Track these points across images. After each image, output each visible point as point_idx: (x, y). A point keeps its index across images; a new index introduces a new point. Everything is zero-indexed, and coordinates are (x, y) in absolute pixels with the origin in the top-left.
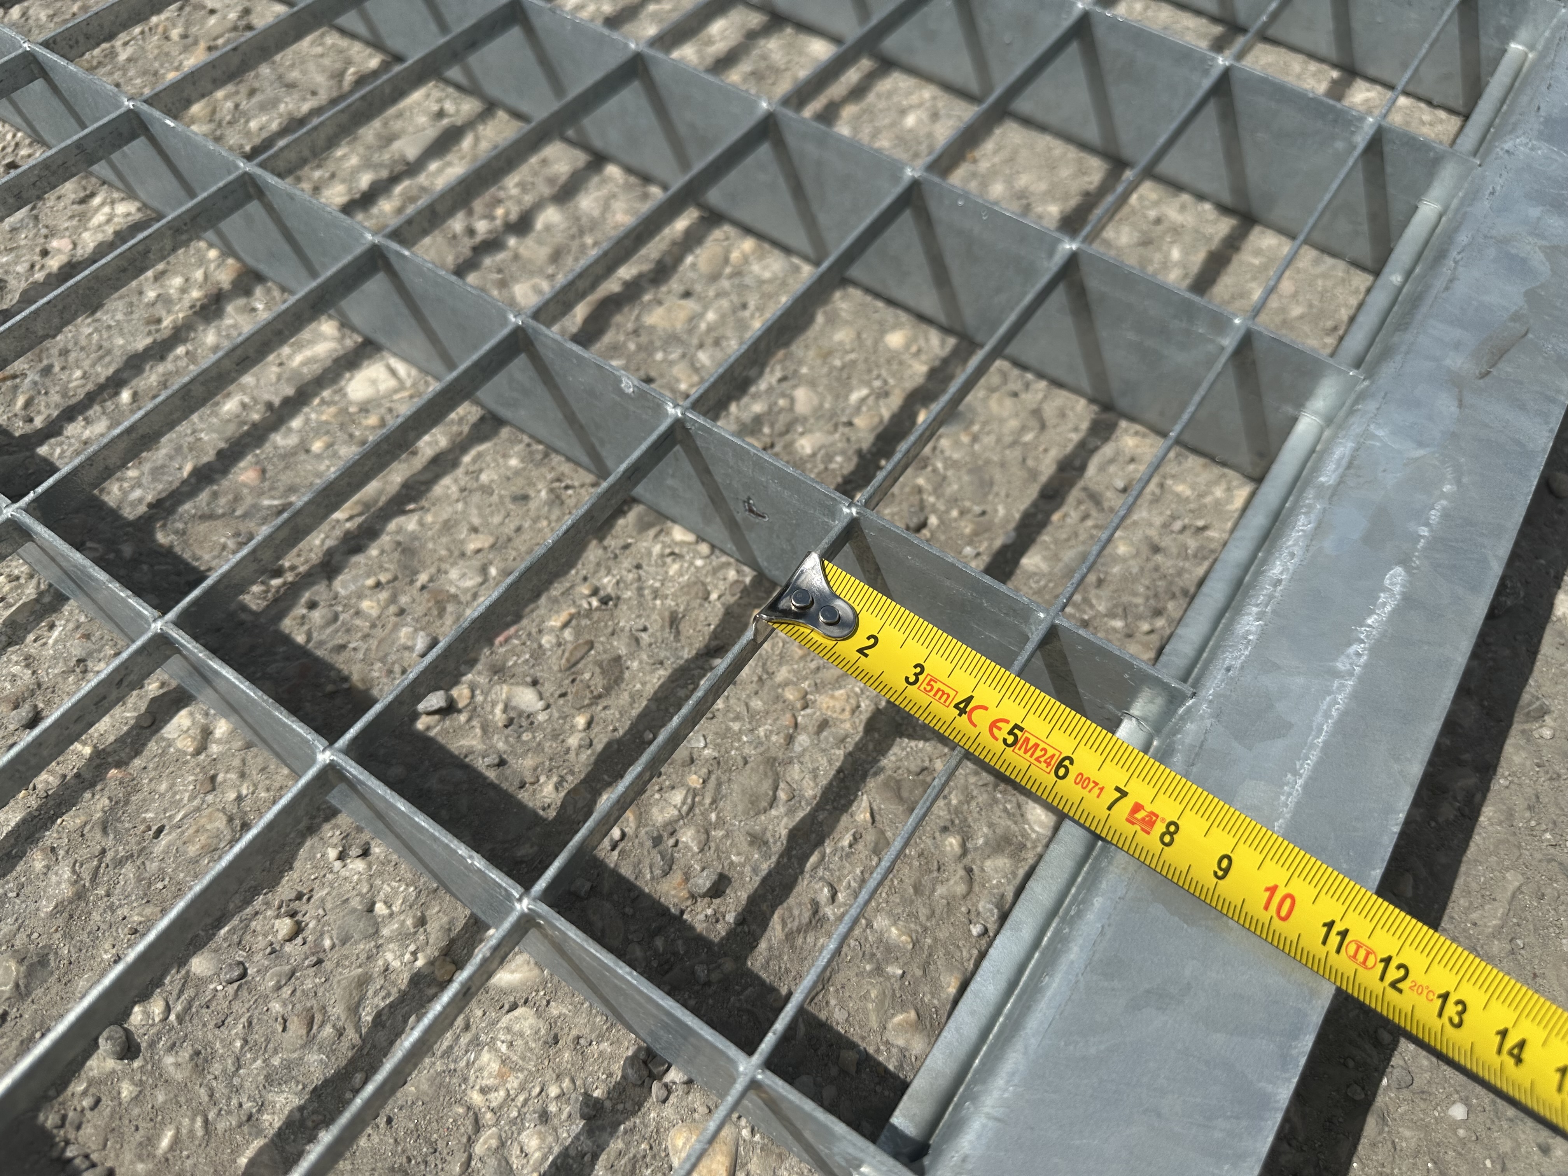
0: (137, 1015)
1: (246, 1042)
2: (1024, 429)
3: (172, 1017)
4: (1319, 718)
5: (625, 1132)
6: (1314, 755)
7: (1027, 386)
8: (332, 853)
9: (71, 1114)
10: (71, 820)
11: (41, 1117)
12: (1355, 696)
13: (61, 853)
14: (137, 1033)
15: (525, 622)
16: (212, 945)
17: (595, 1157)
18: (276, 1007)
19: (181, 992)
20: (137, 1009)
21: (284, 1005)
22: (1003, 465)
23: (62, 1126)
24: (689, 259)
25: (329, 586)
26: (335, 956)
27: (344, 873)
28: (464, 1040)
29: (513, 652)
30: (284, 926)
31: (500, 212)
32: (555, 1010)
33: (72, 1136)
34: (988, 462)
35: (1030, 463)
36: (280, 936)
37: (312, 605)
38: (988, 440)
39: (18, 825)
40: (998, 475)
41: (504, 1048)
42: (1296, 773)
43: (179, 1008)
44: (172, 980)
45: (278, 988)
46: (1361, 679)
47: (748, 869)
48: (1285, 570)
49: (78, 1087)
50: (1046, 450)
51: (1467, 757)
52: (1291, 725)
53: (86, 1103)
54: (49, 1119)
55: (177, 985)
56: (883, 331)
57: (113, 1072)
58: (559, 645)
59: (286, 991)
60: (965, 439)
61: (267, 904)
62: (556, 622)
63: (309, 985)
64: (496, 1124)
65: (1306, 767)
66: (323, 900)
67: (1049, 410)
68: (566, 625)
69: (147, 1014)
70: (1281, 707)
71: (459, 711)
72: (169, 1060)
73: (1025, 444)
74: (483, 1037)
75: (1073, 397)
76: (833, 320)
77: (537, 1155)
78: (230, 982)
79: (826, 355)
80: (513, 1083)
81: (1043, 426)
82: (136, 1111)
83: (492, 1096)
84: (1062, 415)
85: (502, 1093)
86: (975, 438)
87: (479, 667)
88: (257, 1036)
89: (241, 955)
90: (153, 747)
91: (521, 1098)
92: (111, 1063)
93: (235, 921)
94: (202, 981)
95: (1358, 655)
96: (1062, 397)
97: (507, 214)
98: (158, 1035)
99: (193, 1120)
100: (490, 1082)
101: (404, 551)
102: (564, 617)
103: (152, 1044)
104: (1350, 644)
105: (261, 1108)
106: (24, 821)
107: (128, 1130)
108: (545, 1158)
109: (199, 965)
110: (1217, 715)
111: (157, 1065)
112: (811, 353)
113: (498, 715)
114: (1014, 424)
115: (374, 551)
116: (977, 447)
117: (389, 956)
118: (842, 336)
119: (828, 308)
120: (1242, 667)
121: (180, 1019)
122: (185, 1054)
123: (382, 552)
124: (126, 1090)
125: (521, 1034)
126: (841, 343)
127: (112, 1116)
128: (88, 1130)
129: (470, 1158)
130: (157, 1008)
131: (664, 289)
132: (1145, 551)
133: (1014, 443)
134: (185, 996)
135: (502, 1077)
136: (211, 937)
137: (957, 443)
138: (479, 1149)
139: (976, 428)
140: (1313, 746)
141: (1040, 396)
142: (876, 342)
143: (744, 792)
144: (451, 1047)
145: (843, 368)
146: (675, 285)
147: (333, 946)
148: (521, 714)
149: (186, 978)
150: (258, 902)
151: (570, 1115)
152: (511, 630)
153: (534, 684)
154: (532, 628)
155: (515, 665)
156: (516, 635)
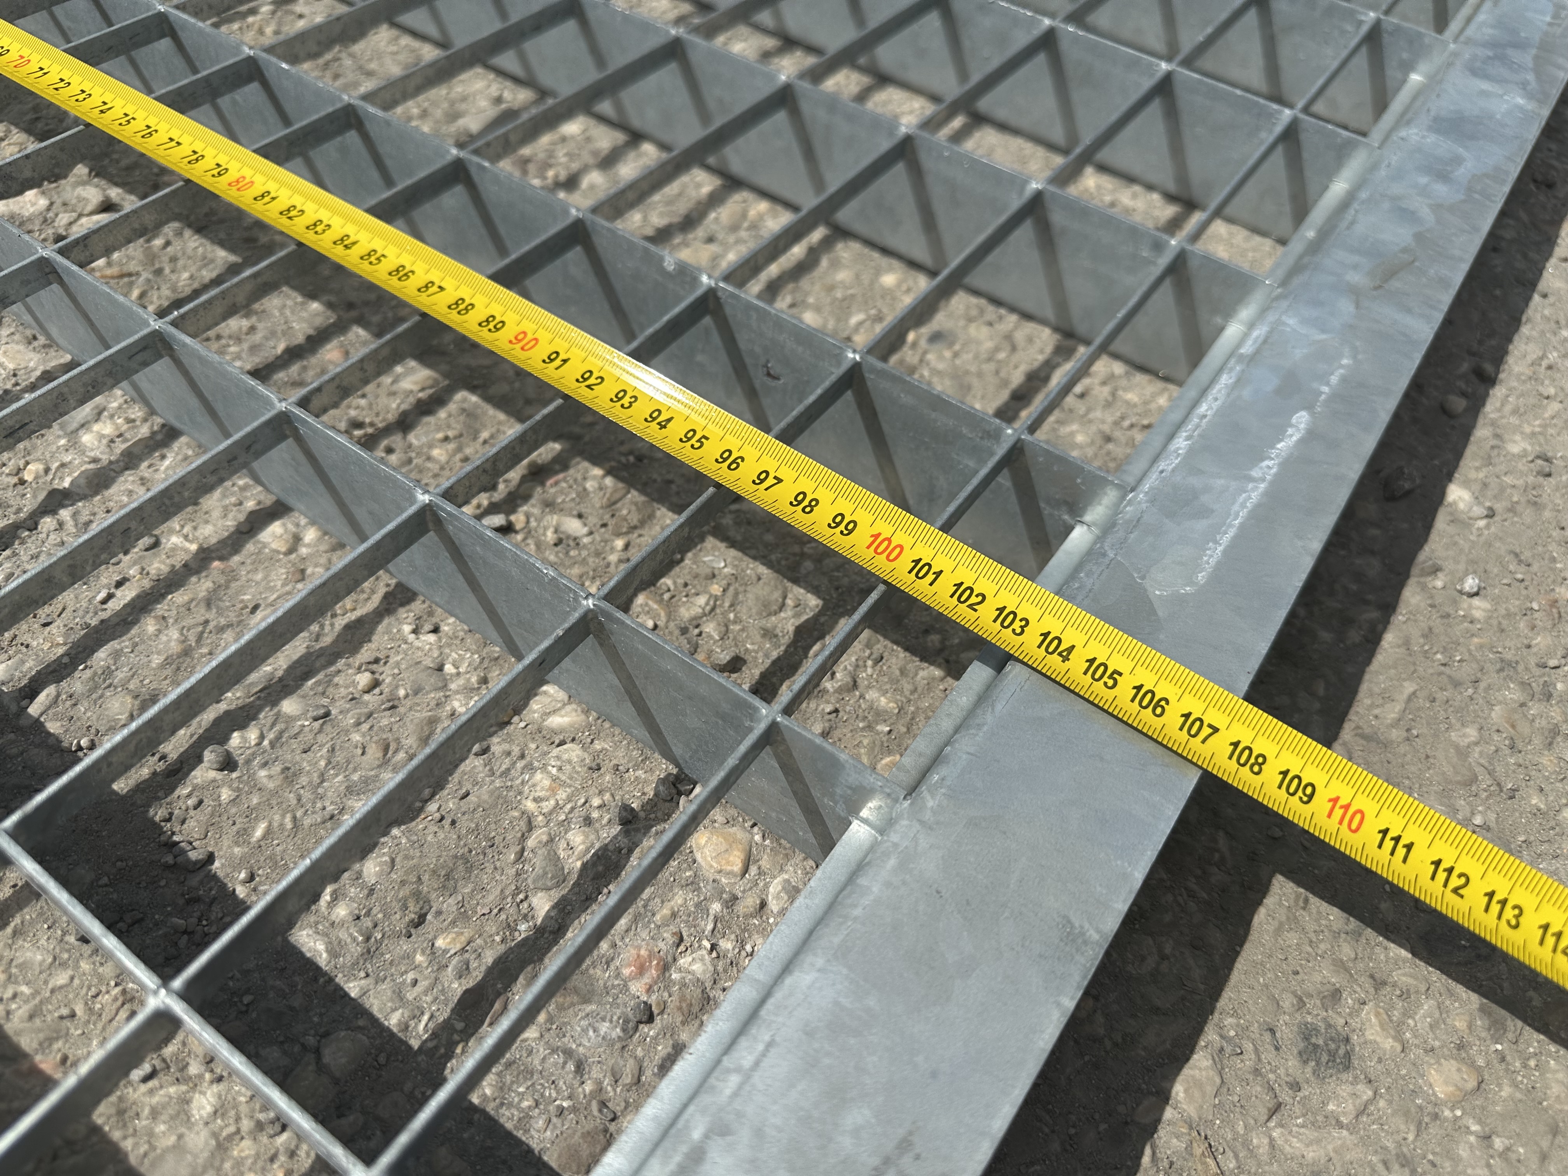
0: (236, 739)
1: (329, 762)
2: (997, 349)
3: (266, 743)
4: (1236, 507)
5: (657, 833)
6: (1232, 532)
7: (1001, 318)
8: (407, 628)
9: (176, 812)
10: (179, 597)
11: (152, 812)
12: (1266, 494)
13: (171, 621)
14: (235, 753)
15: (571, 471)
16: (300, 692)
17: (630, 851)
18: (356, 737)
19: (273, 725)
20: (236, 734)
21: (364, 735)
22: (980, 375)
23: (169, 820)
24: (713, 215)
25: (404, 438)
26: (408, 703)
27: (417, 643)
28: (520, 765)
29: (562, 492)
30: (364, 679)
31: (551, 174)
32: (598, 746)
33: (177, 829)
34: (967, 372)
35: (1003, 374)
36: (360, 687)
37: (389, 451)
38: (967, 357)
39: (133, 600)
40: (975, 382)
41: (554, 771)
42: (1216, 542)
43: (271, 736)
44: (266, 716)
45: (358, 724)
46: (1272, 483)
47: (760, 654)
48: (1210, 408)
49: (183, 791)
50: (1016, 367)
52: (1213, 511)
53: (191, 802)
54: (158, 813)
55: (270, 721)
56: (878, 272)
57: (214, 781)
58: (601, 489)
59: (365, 727)
60: (948, 354)
61: (349, 666)
62: (598, 472)
63: (385, 722)
64: (547, 824)
65: (1226, 539)
66: (398, 664)
67: (1019, 336)
68: (607, 471)
69: (244, 739)
70: (1205, 499)
71: (516, 532)
72: (263, 773)
73: (999, 362)
74: (536, 764)
75: (1039, 327)
76: (835, 264)
77: (581, 847)
78: (316, 719)
79: (831, 288)
80: (562, 795)
81: (1014, 349)
82: (234, 810)
83: (544, 804)
84: (1030, 340)
85: (552, 802)
86: (956, 355)
87: (533, 501)
88: (340, 757)
89: (325, 701)
90: (250, 547)
91: (569, 806)
92: (212, 774)
93: (320, 676)
94: (291, 719)
95: (1269, 467)
96: (1030, 327)
97: (556, 176)
98: (254, 755)
99: (283, 816)
100: (542, 794)
101: (468, 415)
102: (605, 467)
103: (248, 762)
104: (1262, 460)
106: (138, 596)
107: (226, 824)
108: (587, 850)
109: (289, 706)
110: (1152, 501)
111: (252, 776)
112: (817, 287)
113: (550, 536)
114: (989, 345)
115: (442, 414)
116: (958, 362)
117: (456, 704)
118: (843, 276)
119: (832, 255)
120: (1173, 470)
121: (272, 745)
122: (277, 768)
123: (450, 416)
124: (226, 794)
125: (569, 762)
126: (842, 282)
127: (212, 815)
128: (191, 824)
129: (523, 850)
130: (252, 735)
131: (691, 236)
132: (1099, 441)
133: (989, 359)
134: (277, 728)
135: (553, 791)
136: (298, 687)
137: (941, 358)
138: (531, 843)
139: (957, 347)
140: (1231, 526)
141: (1011, 325)
142: (872, 283)
143: (757, 599)
144: (508, 770)
145: (844, 299)
146: (700, 232)
147: (407, 696)
148: (568, 537)
149: (278, 715)
150: (341, 663)
151: (610, 821)
152: (561, 476)
153: (580, 516)
154: (579, 477)
155: (564, 501)
156: (564, 480)
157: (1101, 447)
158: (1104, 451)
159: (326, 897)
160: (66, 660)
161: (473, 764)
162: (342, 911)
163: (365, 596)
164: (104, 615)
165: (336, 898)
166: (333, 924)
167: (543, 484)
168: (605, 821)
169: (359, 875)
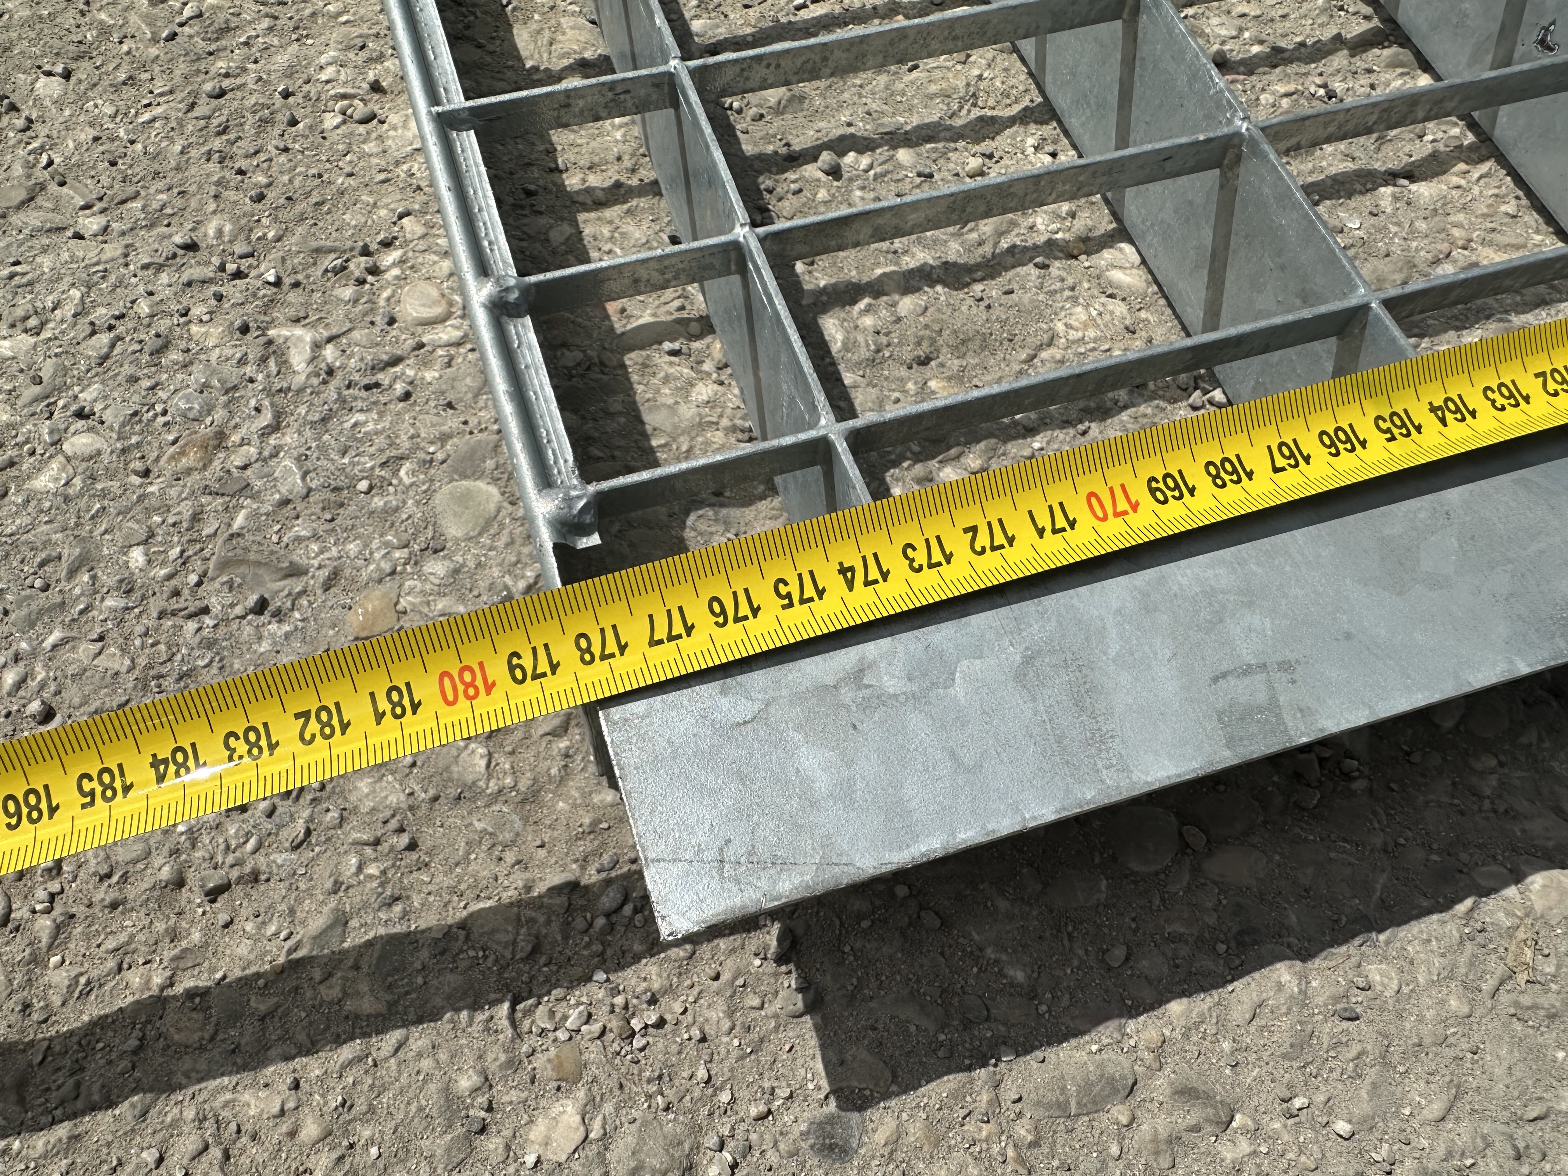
3: (872, 173)
5: (1157, 407)
8: (1031, 141)
9: (779, 189)
11: (761, 179)
14: (844, 169)
15: (1254, 78)
17: (1125, 407)
19: (884, 163)
20: (852, 154)
27: (1032, 158)
28: (1067, 293)
30: (974, 163)
32: (1143, 314)
36: (967, 168)
41: (1094, 313)
43: (878, 170)
44: (882, 152)
49: (791, 176)
53: (793, 186)
55: (883, 158)
57: (819, 180)
58: (1274, 106)
61: (966, 149)
62: (1281, 89)
64: (1066, 349)
66: (1007, 167)
68: (1287, 95)
69: (857, 161)
72: (858, 193)
74: (1081, 300)
78: (919, 175)
80: (1091, 333)
83: (1071, 332)
85: (1080, 334)
91: (1092, 345)
93: (940, 145)
94: (900, 166)
100: (1075, 324)
102: (1291, 88)
103: (851, 180)
105: (906, 252)
109: (904, 155)
117: (1039, 221)
124: (822, 194)
125: (1112, 313)
127: (804, 205)
128: (786, 203)
129: (1035, 356)
130: (865, 161)
134: (885, 167)
135: (1086, 326)
136: (917, 145)
138: (1044, 355)
144: (1056, 292)
149: (892, 157)
150: (961, 144)
161: (1030, 271)
163: (1008, 102)
169: (894, 305)
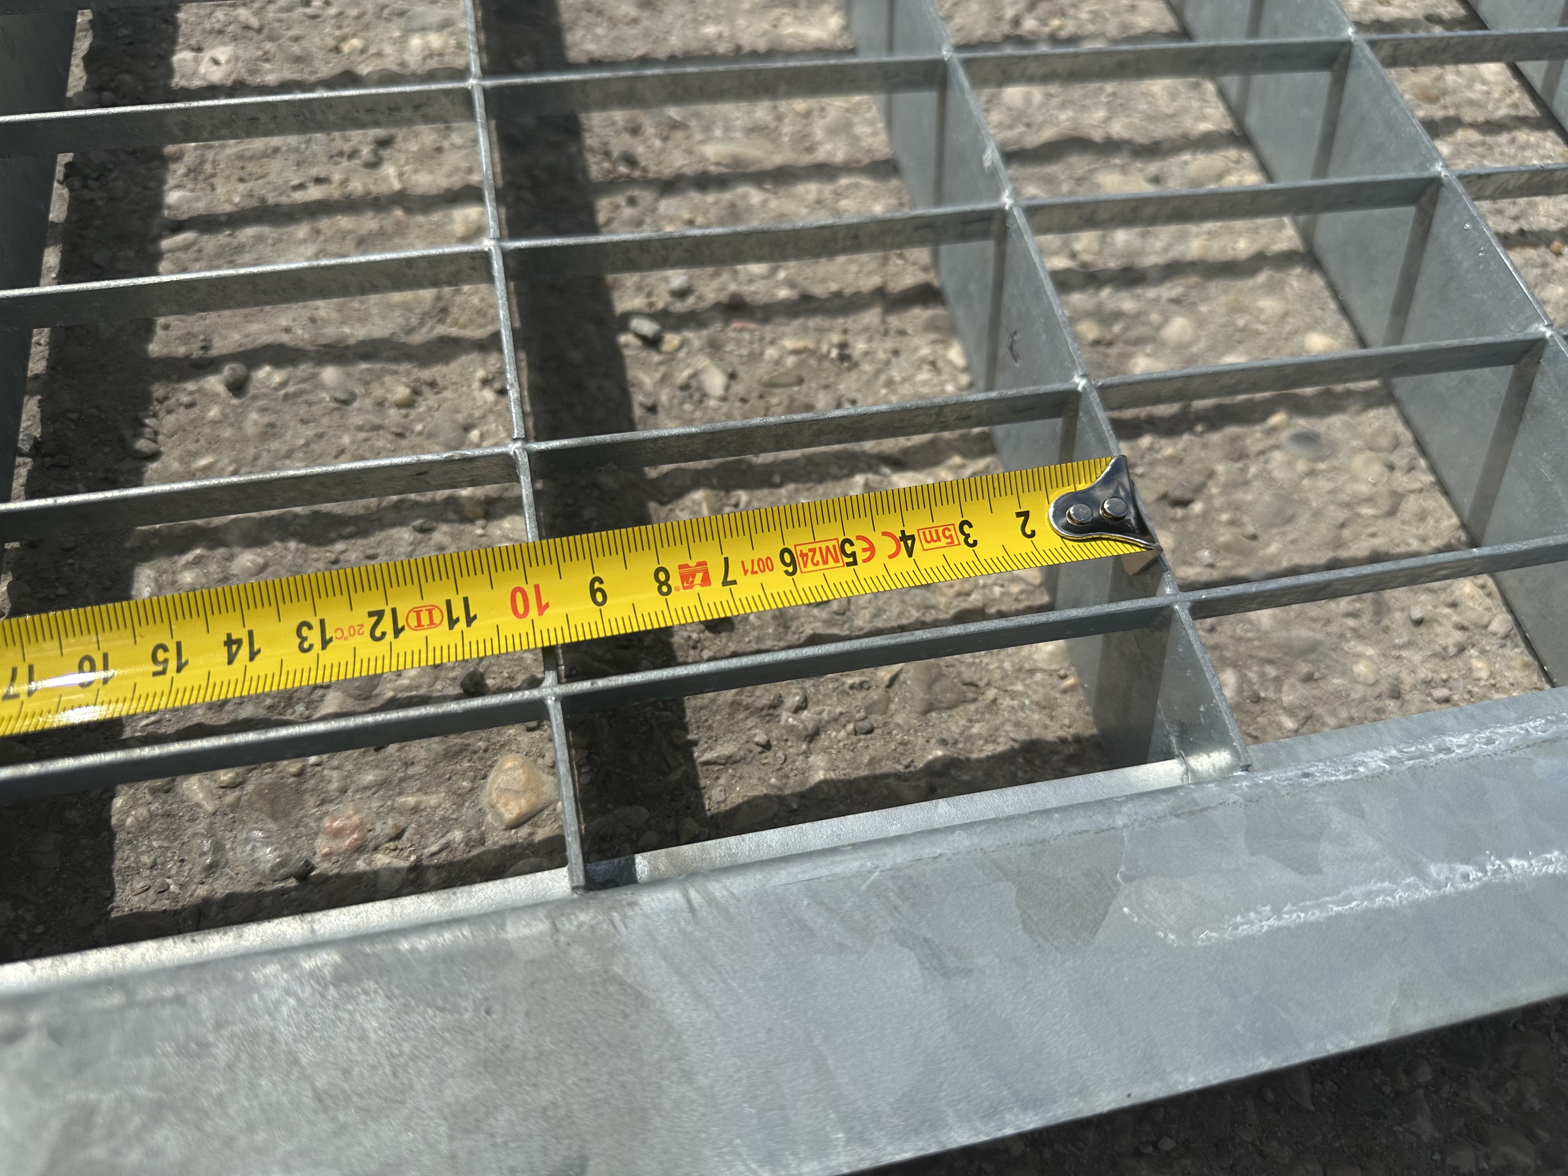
0: (263, 373)
1: (307, 444)
2: (1369, 500)
4: (1358, 890)
6: (1315, 915)
7: (1411, 469)
10: (344, 222)
12: (1421, 908)
13: (322, 238)
16: (350, 369)
18: (346, 440)
21: (353, 442)
22: (1317, 514)
23: (161, 401)
24: (1187, 157)
25: (657, 200)
26: (416, 440)
29: (738, 341)
31: (1056, 23)
33: (161, 414)
34: (1304, 502)
35: (1346, 533)
37: (632, 202)
38: (1324, 485)
39: (314, 201)
40: (1303, 520)
42: (1277, 911)
45: (360, 428)
46: (1444, 899)
47: (755, 633)
48: (1468, 746)
50: (1373, 535)
51: (1543, 1134)
52: (1319, 871)
54: (158, 390)
56: (1312, 327)
59: (362, 435)
60: (1301, 466)
63: (380, 443)
65: (1292, 917)
67: (1411, 504)
70: (1327, 848)
71: (659, 351)
73: (1358, 515)
75: (1449, 509)
76: (1271, 288)
77: (406, 682)
79: (1237, 309)
81: (1392, 512)
82: (207, 430)
84: (1422, 516)
86: (1312, 473)
87: (705, 333)
88: (316, 447)
89: (359, 390)
90: (436, 216)
92: (221, 389)
95: (1466, 877)
96: (1437, 503)
97: (1060, 28)
98: (265, 395)
99: (230, 463)
101: (732, 213)
104: (1466, 861)
106: (319, 201)
107: (192, 437)
108: (409, 688)
110: (1250, 801)
111: (244, 413)
112: (1223, 299)
113: (683, 375)
114: (1363, 489)
115: (710, 198)
116: (1306, 482)
118: (1269, 305)
119: (1278, 276)
120: (1323, 785)
121: (286, 397)
122: (266, 419)
123: (716, 203)
126: (1261, 311)
131: (1139, 165)
132: (1384, 687)
133: (1347, 505)
137: (1290, 464)
139: (1322, 466)
140: (1322, 907)
141: (1417, 485)
142: (1296, 332)
145: (1242, 330)
146: (1153, 168)
147: (420, 434)
148: (700, 388)
151: (455, 679)
152: (752, 326)
153: (732, 376)
154: (769, 336)
155: (731, 352)
156: (752, 331)
157: (1379, 696)
158: (1379, 704)
159: (190, 556)
160: (223, 219)
162: (188, 578)
164: (284, 200)
165: (197, 562)
166: (174, 583)
167: (727, 322)
168: (452, 675)
